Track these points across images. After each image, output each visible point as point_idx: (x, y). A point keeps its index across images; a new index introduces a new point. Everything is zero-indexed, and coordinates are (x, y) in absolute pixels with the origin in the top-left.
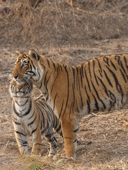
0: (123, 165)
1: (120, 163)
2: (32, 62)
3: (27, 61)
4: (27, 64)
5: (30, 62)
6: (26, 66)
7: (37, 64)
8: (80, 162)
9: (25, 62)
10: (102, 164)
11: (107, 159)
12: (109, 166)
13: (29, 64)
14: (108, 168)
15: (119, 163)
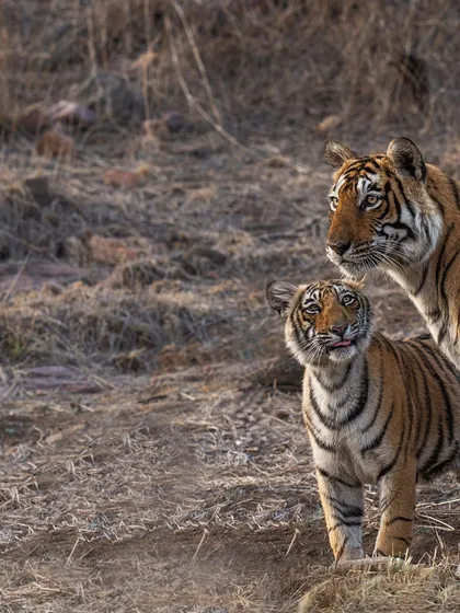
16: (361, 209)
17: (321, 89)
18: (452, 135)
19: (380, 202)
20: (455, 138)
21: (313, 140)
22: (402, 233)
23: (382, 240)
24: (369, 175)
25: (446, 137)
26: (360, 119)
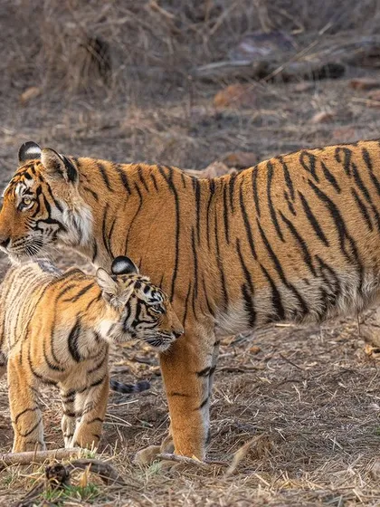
0: (355, 482)
1: (347, 475)
2: (50, 191)
3: (34, 189)
4: (33, 200)
5: (45, 190)
6: (31, 206)
7: (65, 195)
8: (221, 472)
9: (27, 192)
10: (291, 477)
11: (306, 462)
12: (312, 486)
13: (41, 197)
14: (307, 489)
15: (342, 475)
16: (19, 209)
17: (24, 66)
18: (130, 104)
19: (33, 203)
20: (133, 106)
21: (17, 107)
22: (55, 227)
23: (38, 233)
24: (26, 181)
25: (126, 105)
26: (55, 91)
